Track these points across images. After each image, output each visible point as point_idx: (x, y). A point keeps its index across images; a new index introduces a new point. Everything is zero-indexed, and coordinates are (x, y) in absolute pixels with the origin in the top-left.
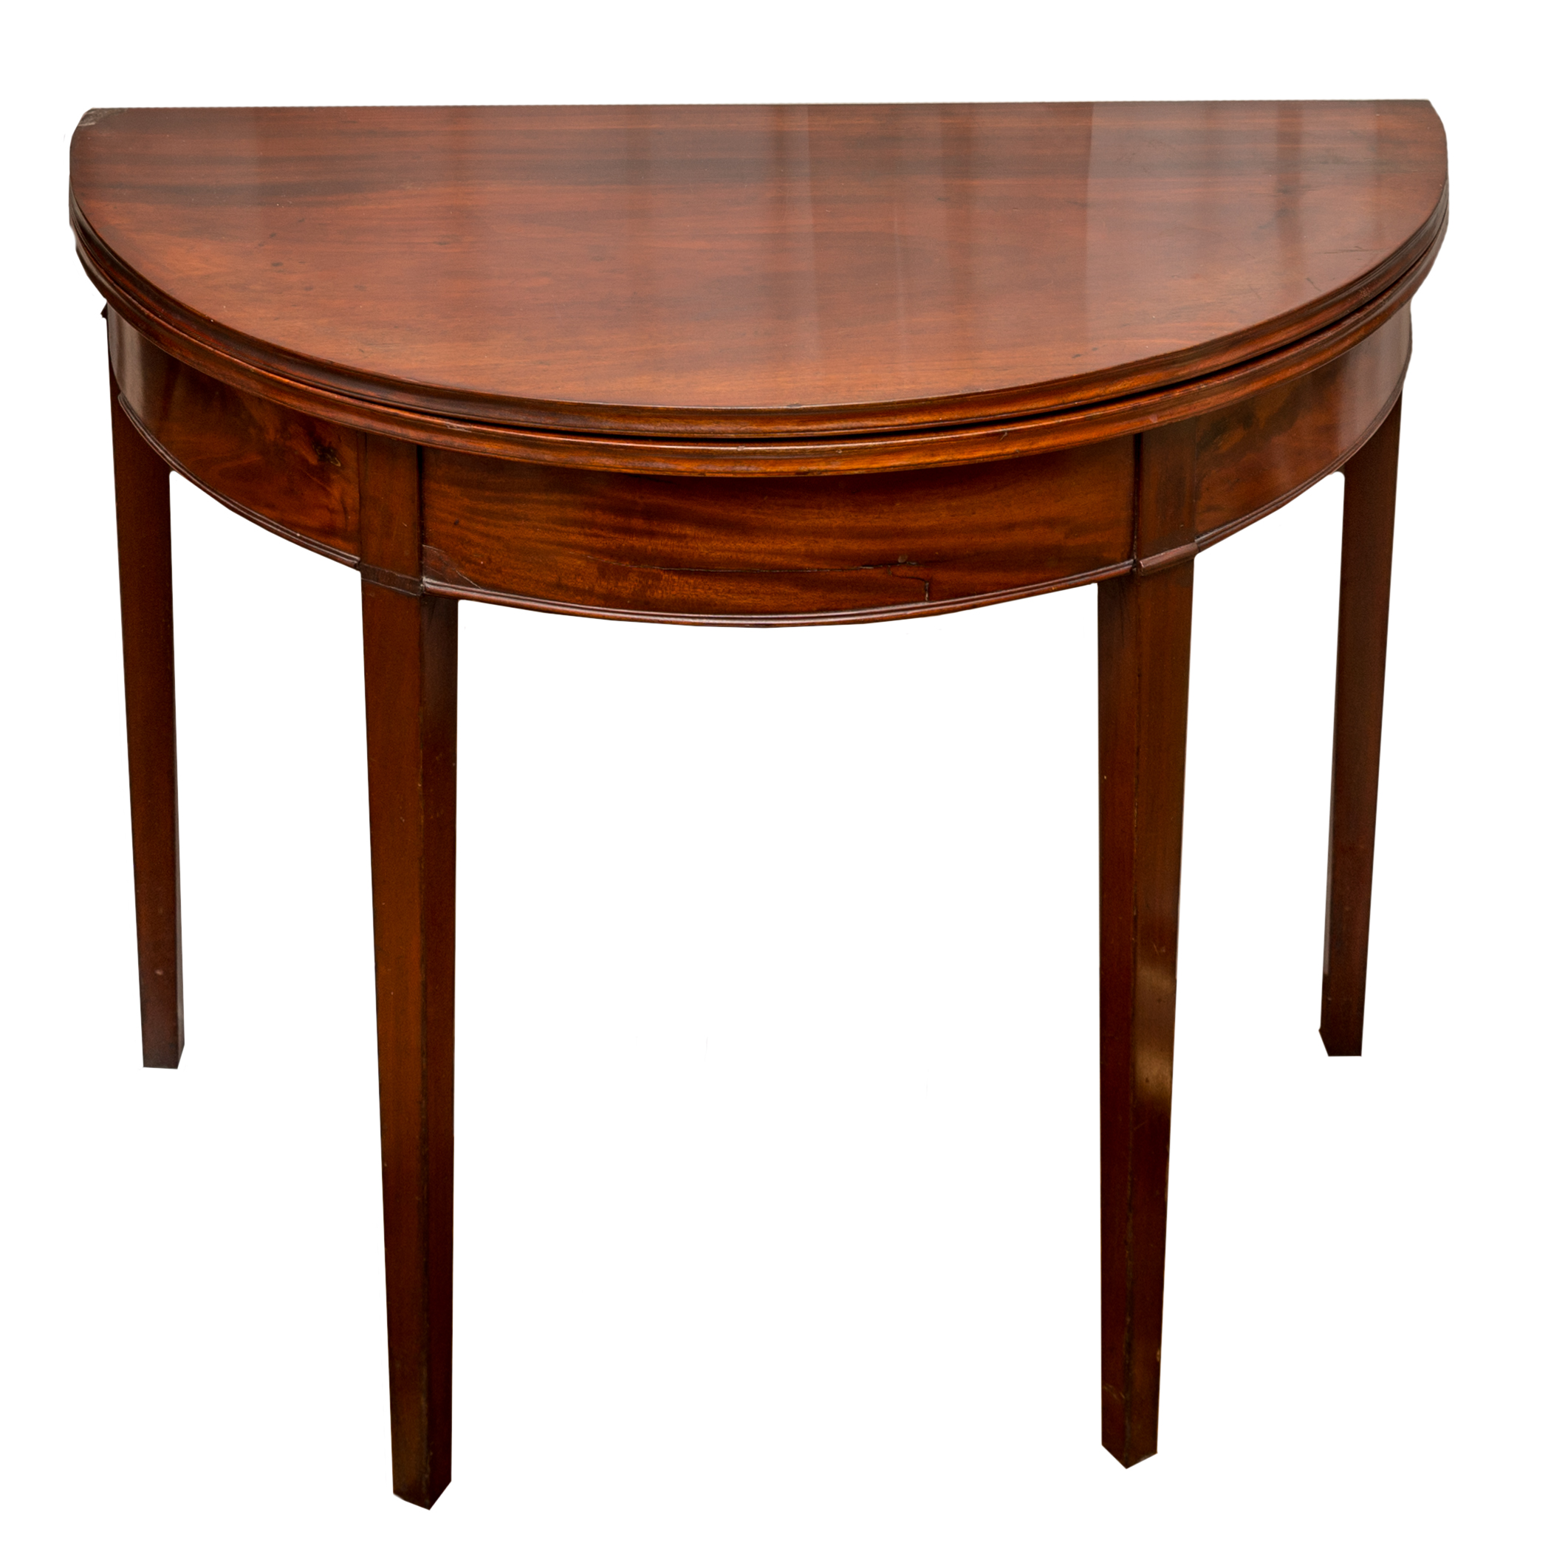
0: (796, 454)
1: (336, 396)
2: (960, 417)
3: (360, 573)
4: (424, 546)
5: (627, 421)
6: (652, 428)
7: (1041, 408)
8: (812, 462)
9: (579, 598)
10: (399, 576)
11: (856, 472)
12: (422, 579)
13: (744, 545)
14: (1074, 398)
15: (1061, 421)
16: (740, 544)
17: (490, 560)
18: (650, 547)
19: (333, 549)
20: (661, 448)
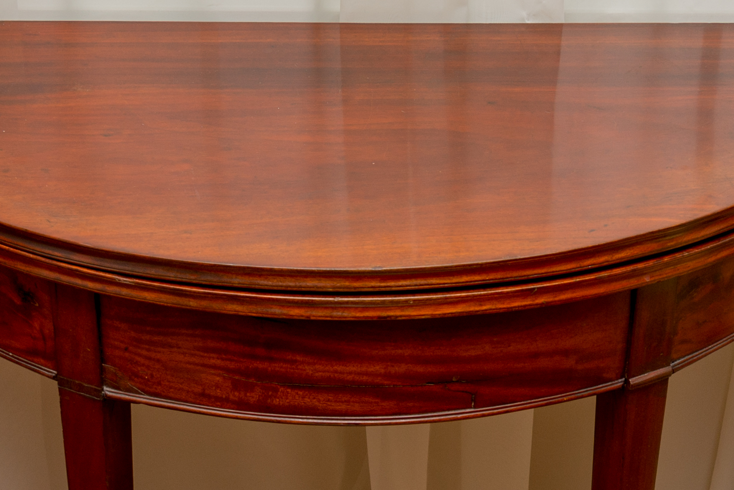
0: (378, 304)
1: (31, 256)
2: (502, 277)
3: (56, 382)
4: (103, 365)
5: (251, 278)
6: (270, 283)
7: (564, 270)
8: (390, 310)
9: (218, 403)
10: (86, 385)
11: (423, 317)
12: (103, 388)
13: (339, 368)
14: (588, 263)
15: (578, 280)
16: (336, 367)
17: (152, 376)
18: (270, 369)
19: (37, 365)
20: (277, 299)
